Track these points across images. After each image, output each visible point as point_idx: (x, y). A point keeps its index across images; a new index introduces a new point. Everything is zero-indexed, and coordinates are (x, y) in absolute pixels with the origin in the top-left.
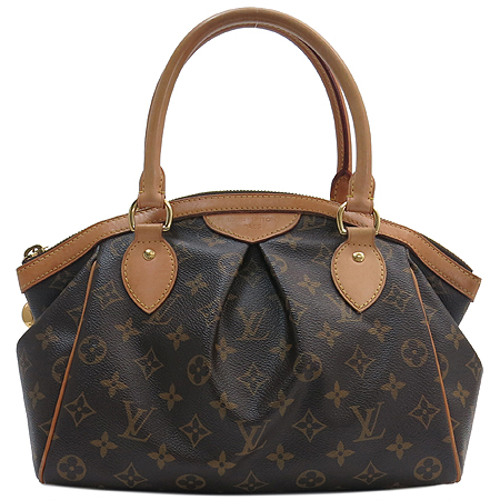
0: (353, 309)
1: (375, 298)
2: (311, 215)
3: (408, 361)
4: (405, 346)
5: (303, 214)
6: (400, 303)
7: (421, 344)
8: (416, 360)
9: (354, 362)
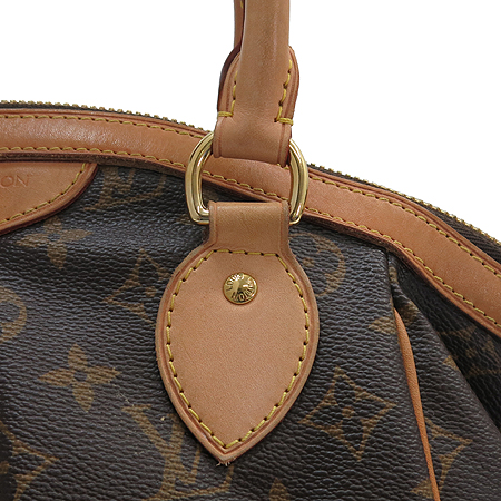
0: (206, 453)
1: (275, 415)
2: (123, 166)
6: (352, 429)
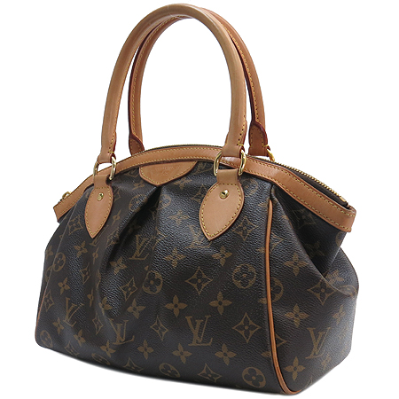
0: (205, 237)
1: (225, 228)
2: (204, 161)
3: (238, 283)
4: (237, 270)
5: (199, 161)
6: (245, 232)
7: (252, 269)
8: (244, 283)
9: (194, 281)
